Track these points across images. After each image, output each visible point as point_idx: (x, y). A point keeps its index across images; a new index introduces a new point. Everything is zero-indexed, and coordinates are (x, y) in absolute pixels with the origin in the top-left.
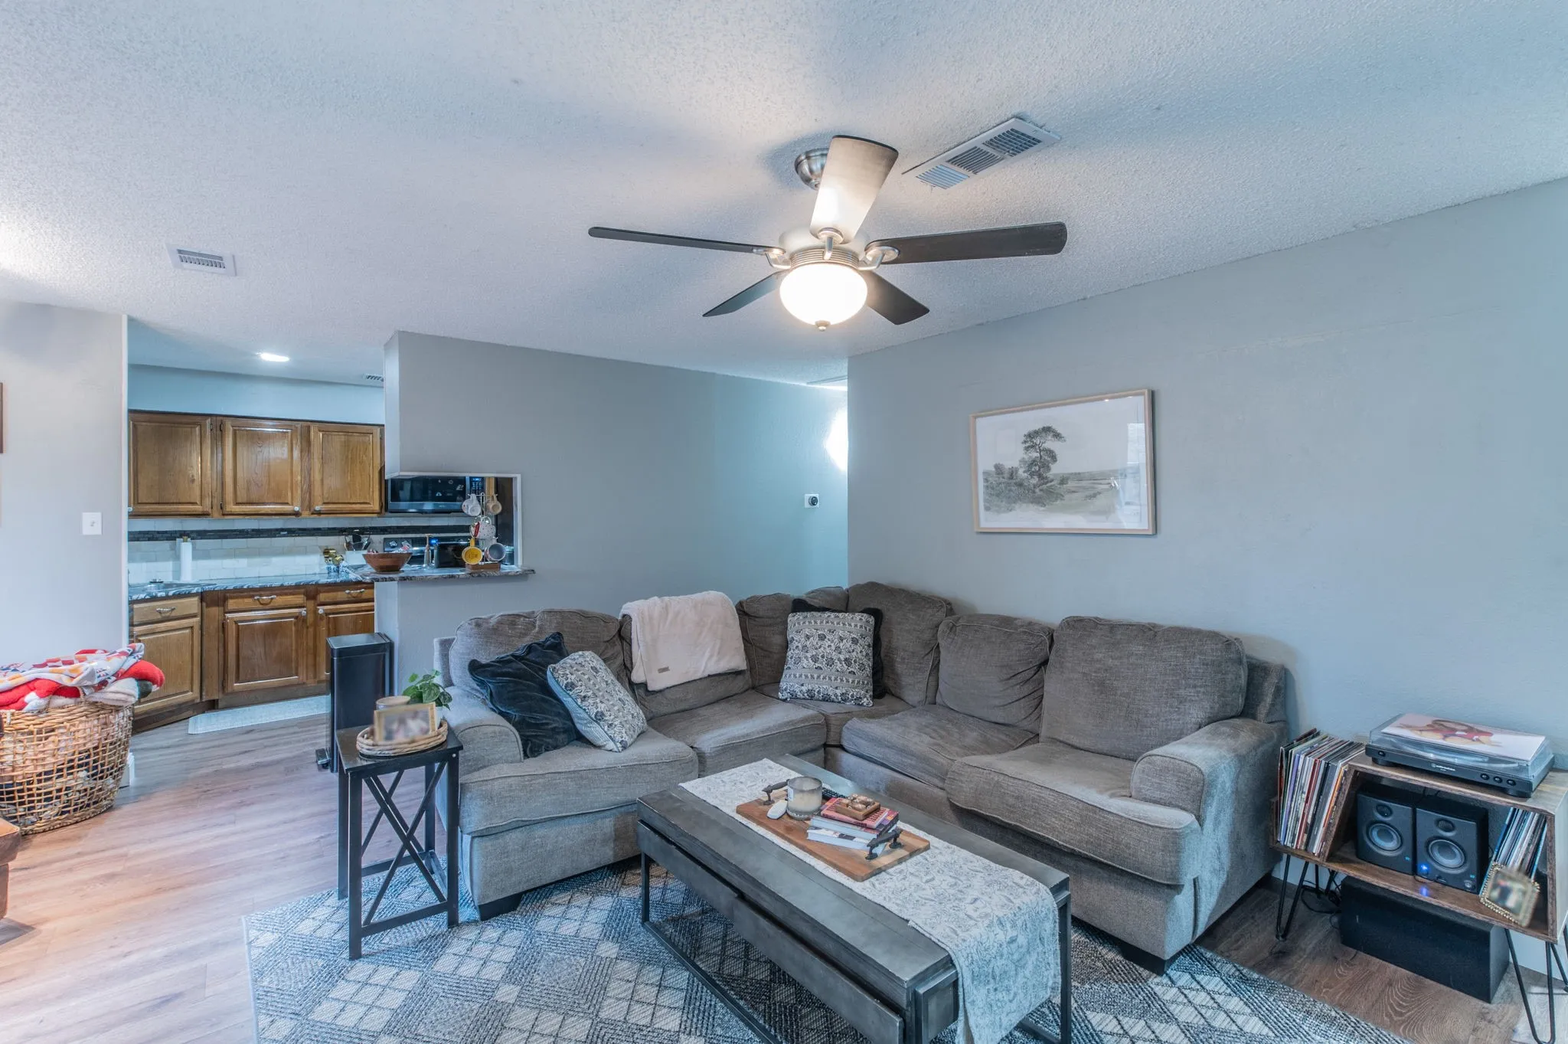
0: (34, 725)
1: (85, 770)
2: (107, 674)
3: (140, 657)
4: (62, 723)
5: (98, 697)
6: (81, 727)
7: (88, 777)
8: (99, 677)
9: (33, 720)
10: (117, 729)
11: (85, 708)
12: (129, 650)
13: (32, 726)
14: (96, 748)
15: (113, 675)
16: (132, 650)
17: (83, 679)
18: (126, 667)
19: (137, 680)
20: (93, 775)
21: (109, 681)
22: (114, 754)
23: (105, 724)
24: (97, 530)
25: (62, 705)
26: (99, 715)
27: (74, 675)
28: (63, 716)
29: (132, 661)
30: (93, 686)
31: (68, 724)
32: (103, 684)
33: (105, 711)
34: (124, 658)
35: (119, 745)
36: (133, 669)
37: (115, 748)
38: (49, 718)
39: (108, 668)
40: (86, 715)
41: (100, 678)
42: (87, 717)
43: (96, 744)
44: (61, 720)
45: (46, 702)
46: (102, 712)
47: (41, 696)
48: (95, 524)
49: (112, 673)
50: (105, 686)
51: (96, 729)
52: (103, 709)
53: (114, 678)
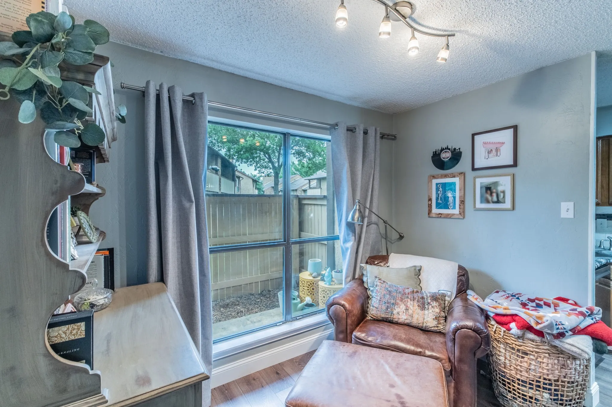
0: (516, 345)
1: (549, 393)
2: (565, 329)
3: (598, 319)
4: (532, 352)
5: (557, 342)
6: (545, 360)
7: (551, 399)
8: (558, 329)
9: (515, 341)
10: (574, 373)
11: (547, 347)
12: (587, 312)
13: (514, 345)
14: (557, 381)
15: (570, 330)
16: (590, 313)
17: (545, 327)
18: (582, 326)
19: (593, 338)
20: (554, 400)
21: (567, 334)
22: (572, 391)
23: (564, 365)
24: (571, 215)
25: (532, 339)
26: (559, 357)
27: (540, 322)
28: (533, 348)
29: (589, 321)
30: (553, 335)
31: (536, 355)
32: (561, 335)
33: (564, 356)
34: (581, 318)
35: (577, 386)
36: (589, 329)
37: (573, 387)
38: (524, 344)
39: (567, 323)
40: (549, 354)
41: (559, 331)
42: (549, 355)
43: (556, 378)
44: (531, 349)
45: (522, 333)
46: (562, 356)
47: (519, 328)
48: (569, 211)
49: (569, 328)
50: (563, 337)
51: (556, 367)
52: (562, 354)
53: (570, 333)
